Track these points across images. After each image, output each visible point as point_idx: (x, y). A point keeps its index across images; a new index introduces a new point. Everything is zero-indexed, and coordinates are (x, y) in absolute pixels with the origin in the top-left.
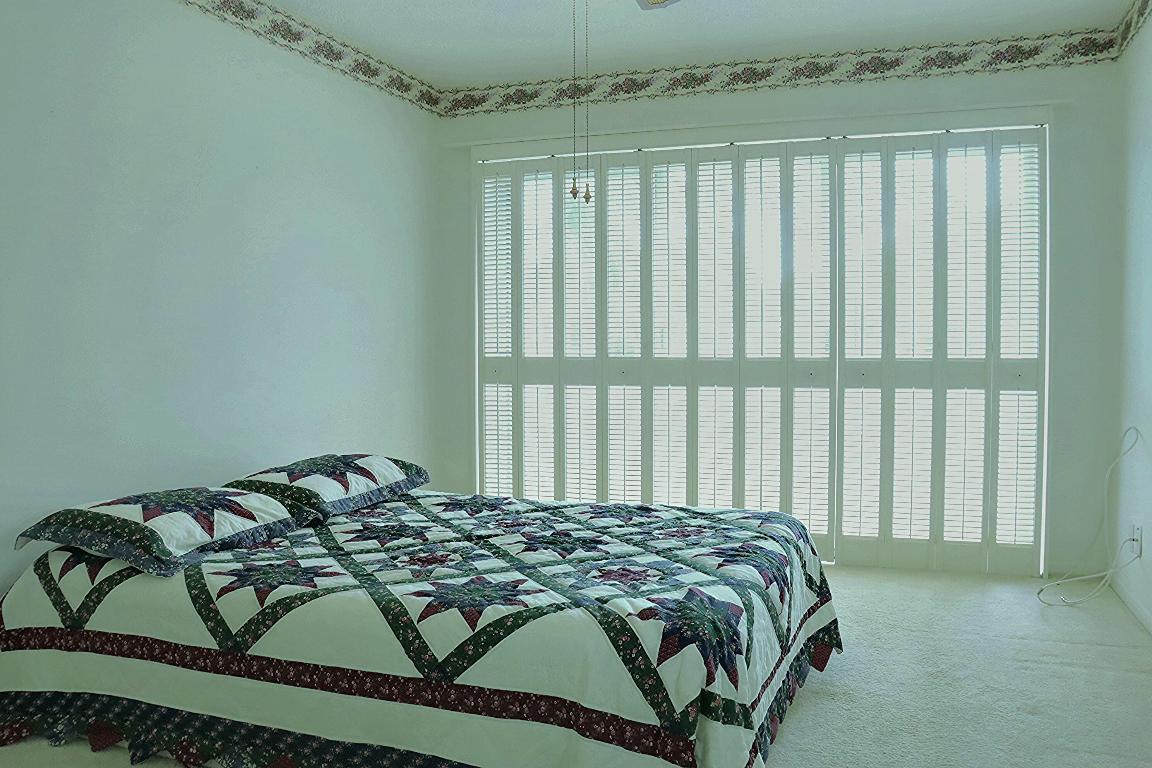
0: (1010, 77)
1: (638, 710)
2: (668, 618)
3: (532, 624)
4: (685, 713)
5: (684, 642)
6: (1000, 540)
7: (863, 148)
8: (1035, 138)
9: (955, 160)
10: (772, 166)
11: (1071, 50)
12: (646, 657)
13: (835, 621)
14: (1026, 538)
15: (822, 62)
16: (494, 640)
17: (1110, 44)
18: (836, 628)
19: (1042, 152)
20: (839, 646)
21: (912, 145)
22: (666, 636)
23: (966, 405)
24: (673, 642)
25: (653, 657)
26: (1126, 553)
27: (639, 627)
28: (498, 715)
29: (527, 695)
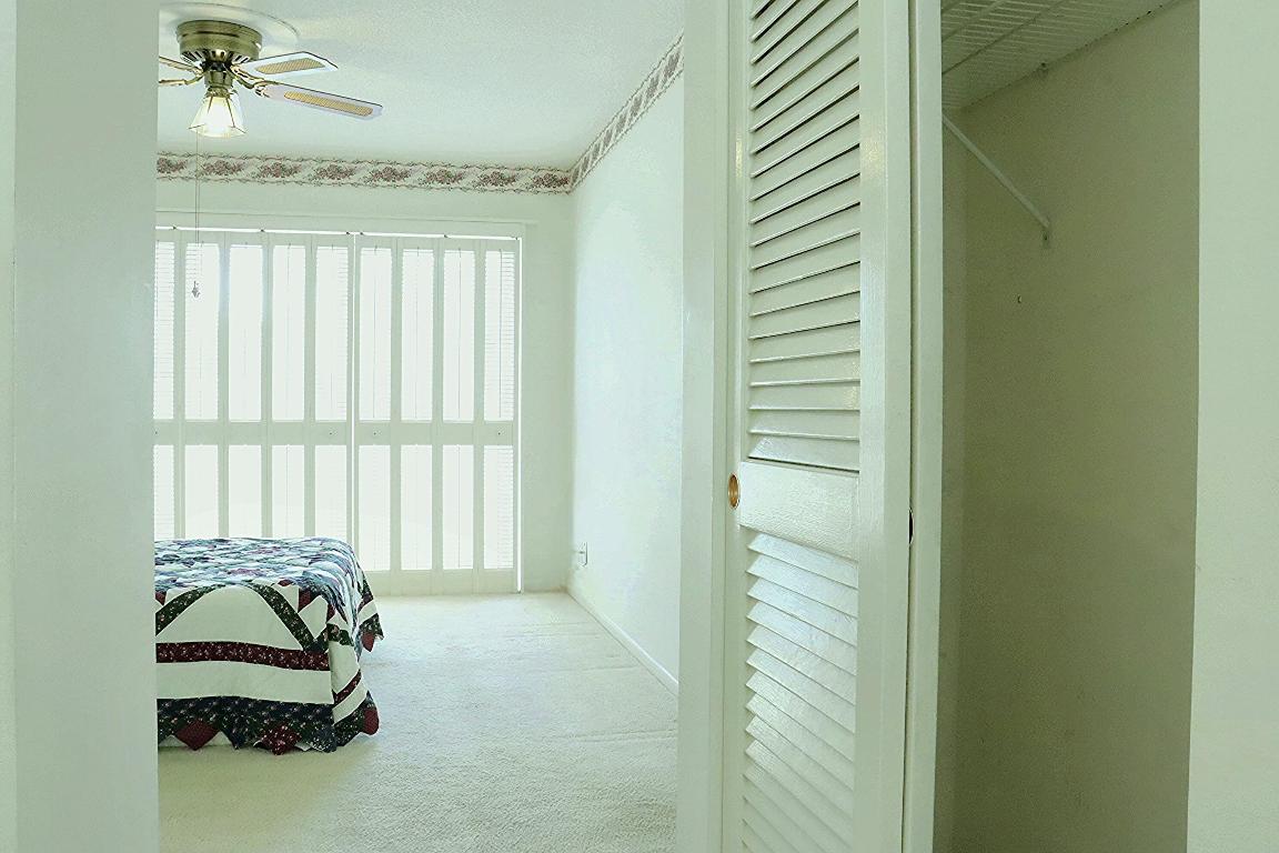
0: (493, 197)
1: (287, 641)
2: (300, 584)
3: (206, 595)
4: (321, 638)
5: (314, 596)
6: (487, 566)
7: (377, 244)
8: (512, 247)
9: (451, 258)
10: (300, 252)
11: (539, 181)
12: (290, 608)
13: (376, 615)
14: (507, 564)
15: (344, 166)
16: (180, 609)
17: (564, 181)
18: (377, 620)
19: (517, 257)
20: (381, 634)
21: (417, 245)
22: (301, 593)
23: (458, 457)
24: (307, 596)
25: (295, 607)
26: (578, 561)
27: (281, 590)
28: (187, 660)
29: (207, 643)
